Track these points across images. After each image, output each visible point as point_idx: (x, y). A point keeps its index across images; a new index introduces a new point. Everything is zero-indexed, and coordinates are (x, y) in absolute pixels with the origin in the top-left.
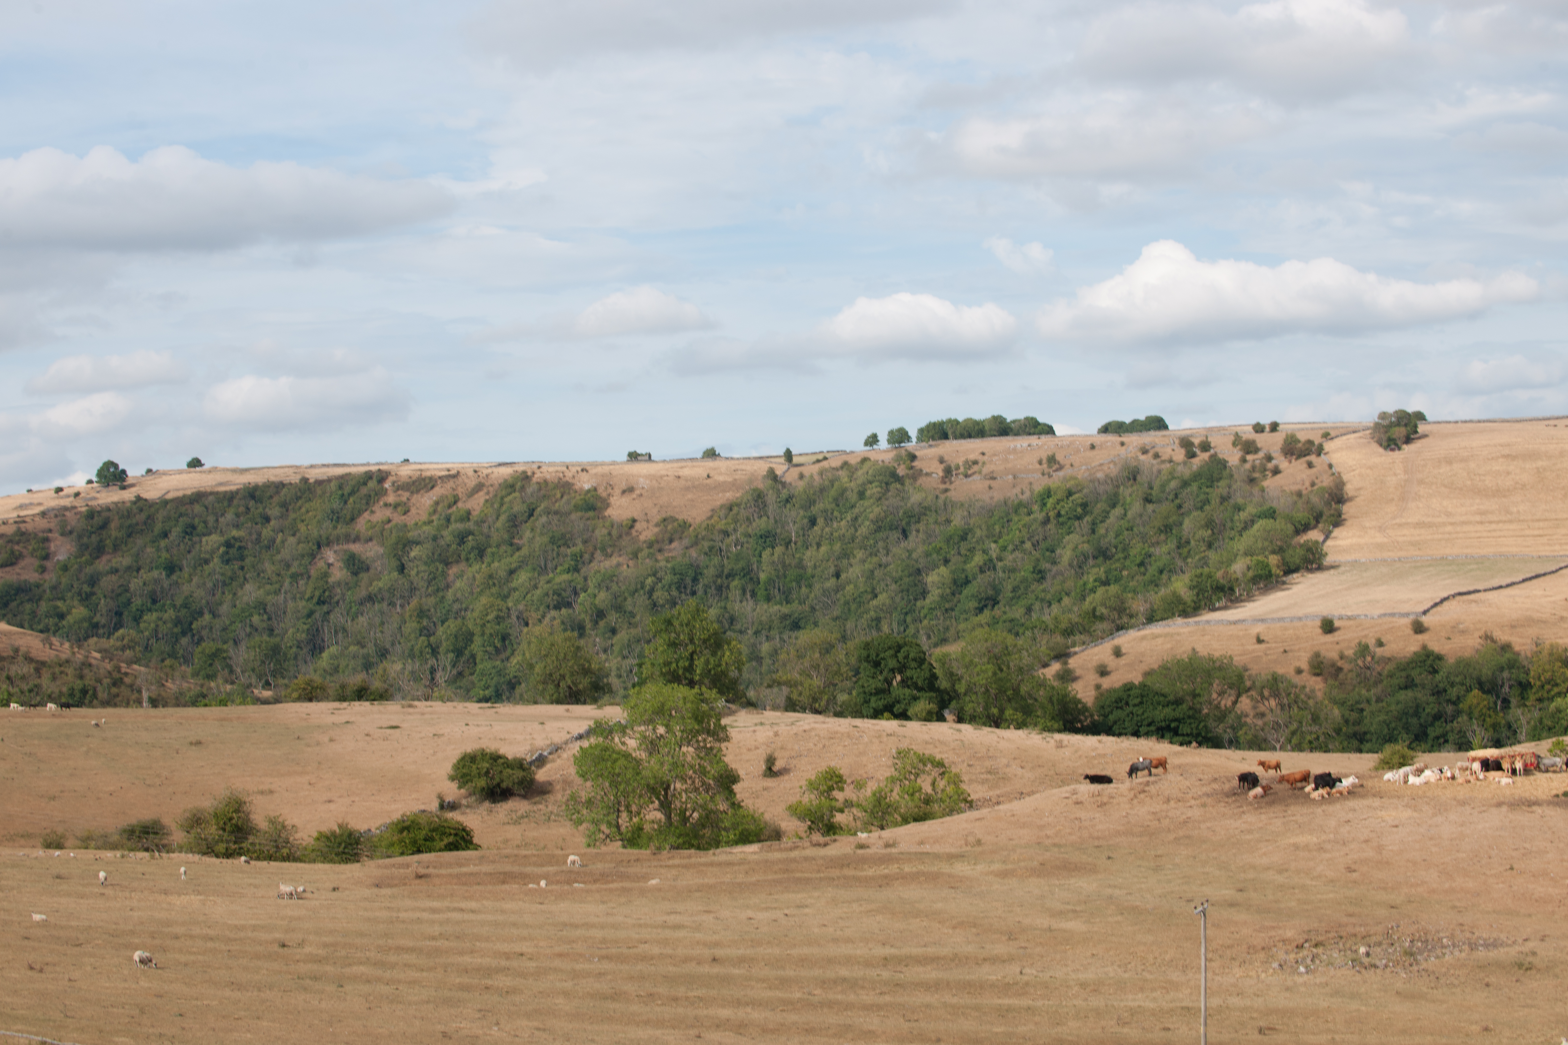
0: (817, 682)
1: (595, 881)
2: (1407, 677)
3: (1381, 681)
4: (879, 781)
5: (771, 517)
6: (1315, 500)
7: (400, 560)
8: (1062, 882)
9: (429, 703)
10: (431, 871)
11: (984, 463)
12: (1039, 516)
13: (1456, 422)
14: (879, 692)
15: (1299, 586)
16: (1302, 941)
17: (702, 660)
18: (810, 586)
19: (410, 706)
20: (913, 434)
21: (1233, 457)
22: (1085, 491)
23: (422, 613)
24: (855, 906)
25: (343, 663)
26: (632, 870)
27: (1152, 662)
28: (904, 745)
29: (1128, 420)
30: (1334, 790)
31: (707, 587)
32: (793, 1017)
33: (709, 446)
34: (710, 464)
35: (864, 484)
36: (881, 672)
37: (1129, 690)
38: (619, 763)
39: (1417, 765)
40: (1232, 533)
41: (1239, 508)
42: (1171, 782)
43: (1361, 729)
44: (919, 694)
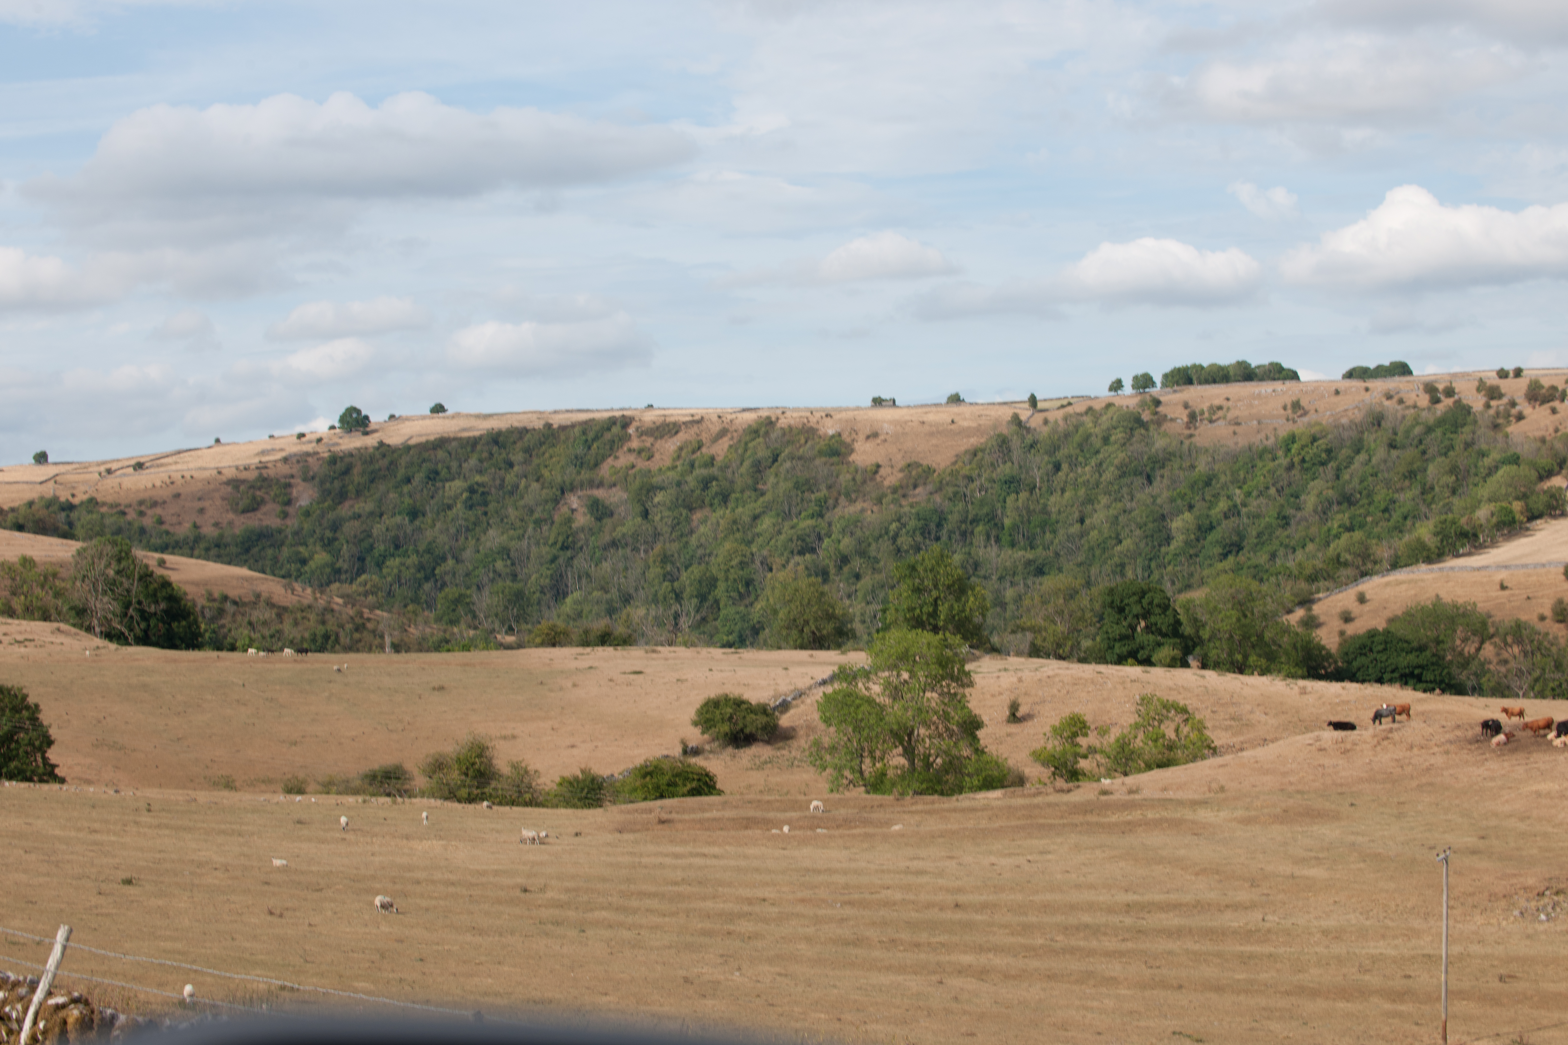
0: (1061, 628)
1: (838, 827)
4: (1122, 727)
5: (1016, 463)
6: (1559, 446)
7: (644, 505)
8: (1305, 829)
9: (672, 649)
10: (674, 816)
11: (1228, 409)
12: (1284, 461)
14: (1123, 638)
15: (1543, 533)
16: (1543, 888)
17: (946, 605)
18: (1054, 532)
19: (654, 651)
20: (1158, 379)
21: (1477, 403)
22: (1329, 436)
23: (665, 559)
24: (1098, 852)
25: (586, 609)
26: (875, 816)
27: (1397, 609)
28: (1148, 691)
29: (1372, 365)
31: (951, 533)
32: (1034, 964)
33: (953, 391)
34: (955, 409)
35: (1108, 429)
36: (1125, 618)
37: (1373, 636)
38: (862, 708)
40: (1476, 479)
41: (1483, 454)
42: (1415, 729)
44: (1163, 640)
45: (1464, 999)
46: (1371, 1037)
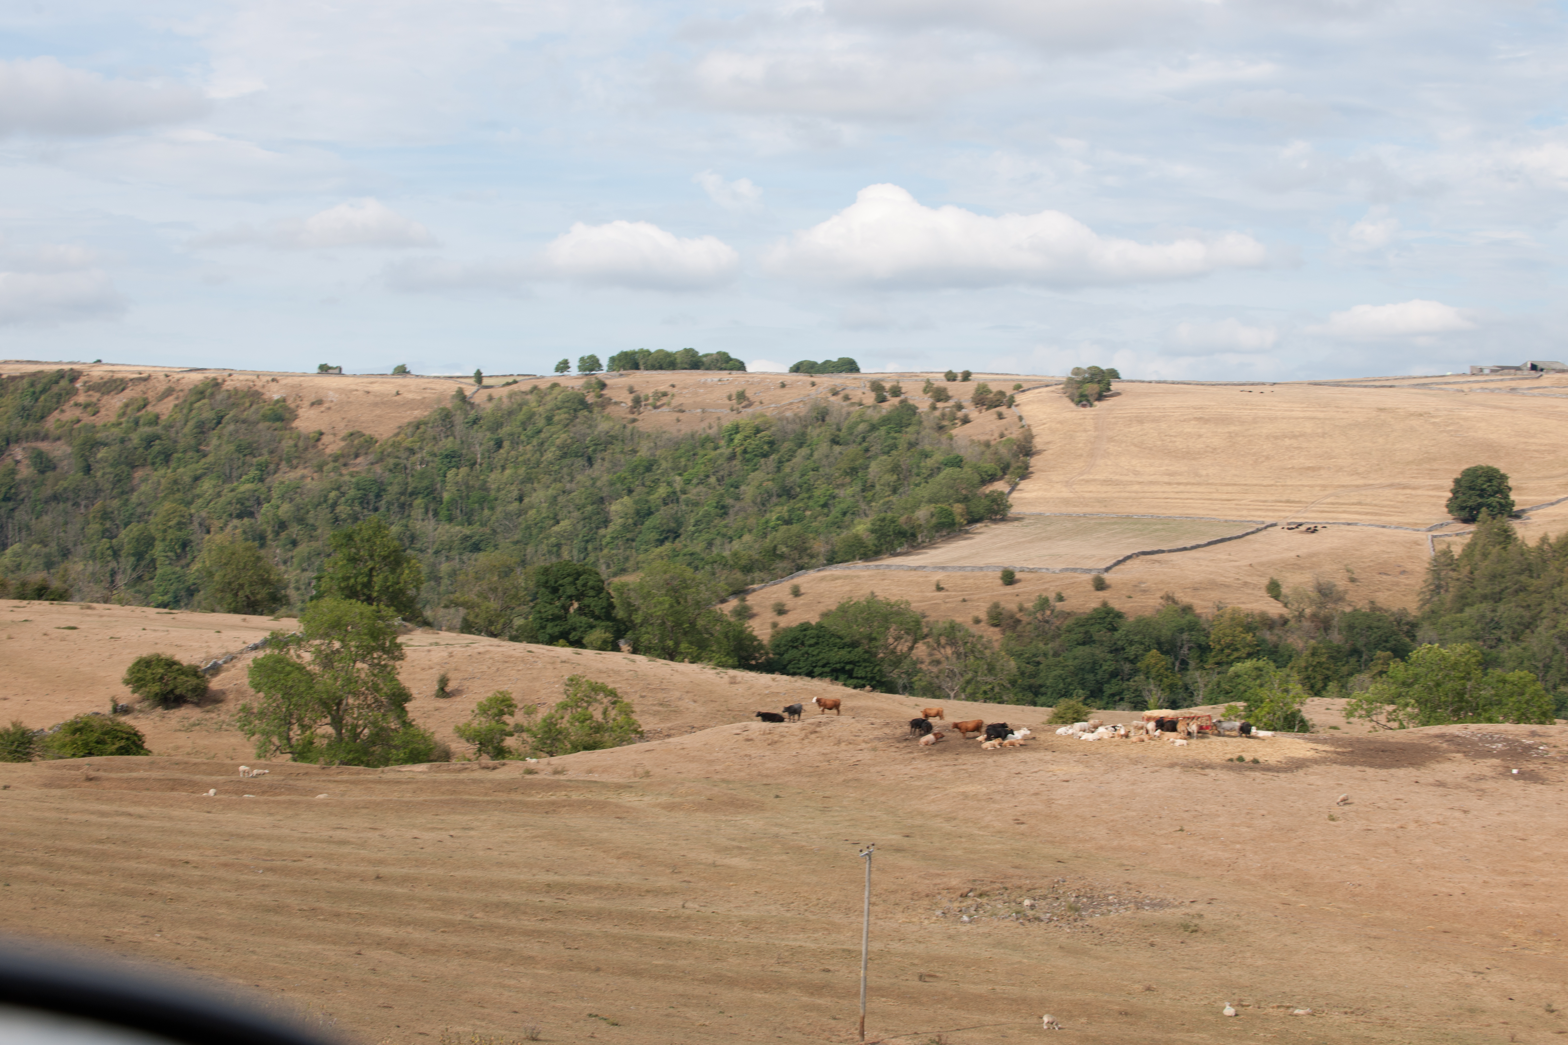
0: (494, 605)
1: (264, 793)
2: (1086, 632)
3: (1059, 636)
4: (551, 707)
5: (458, 438)
6: (1003, 451)
7: (86, 460)
8: (729, 818)
9: (107, 606)
10: (101, 774)
11: (673, 395)
12: (726, 451)
13: (1150, 382)
14: (555, 618)
15: (982, 536)
16: (967, 890)
17: (381, 576)
18: (492, 509)
19: (89, 608)
20: (604, 362)
21: (923, 403)
22: (773, 429)
23: (105, 515)
24: (521, 831)
25: (25, 561)
26: (300, 783)
27: (831, 604)
28: (579, 671)
29: (820, 361)
30: (1006, 742)
31: (389, 504)
32: (453, 939)
33: (400, 363)
34: (400, 381)
35: (552, 410)
36: (559, 598)
37: (805, 630)
38: (292, 675)
39: (1092, 722)
40: (918, 480)
41: (926, 456)
42: (842, 724)
43: (1037, 682)
44: (595, 623)
45: (883, 996)
46: (788, 1029)
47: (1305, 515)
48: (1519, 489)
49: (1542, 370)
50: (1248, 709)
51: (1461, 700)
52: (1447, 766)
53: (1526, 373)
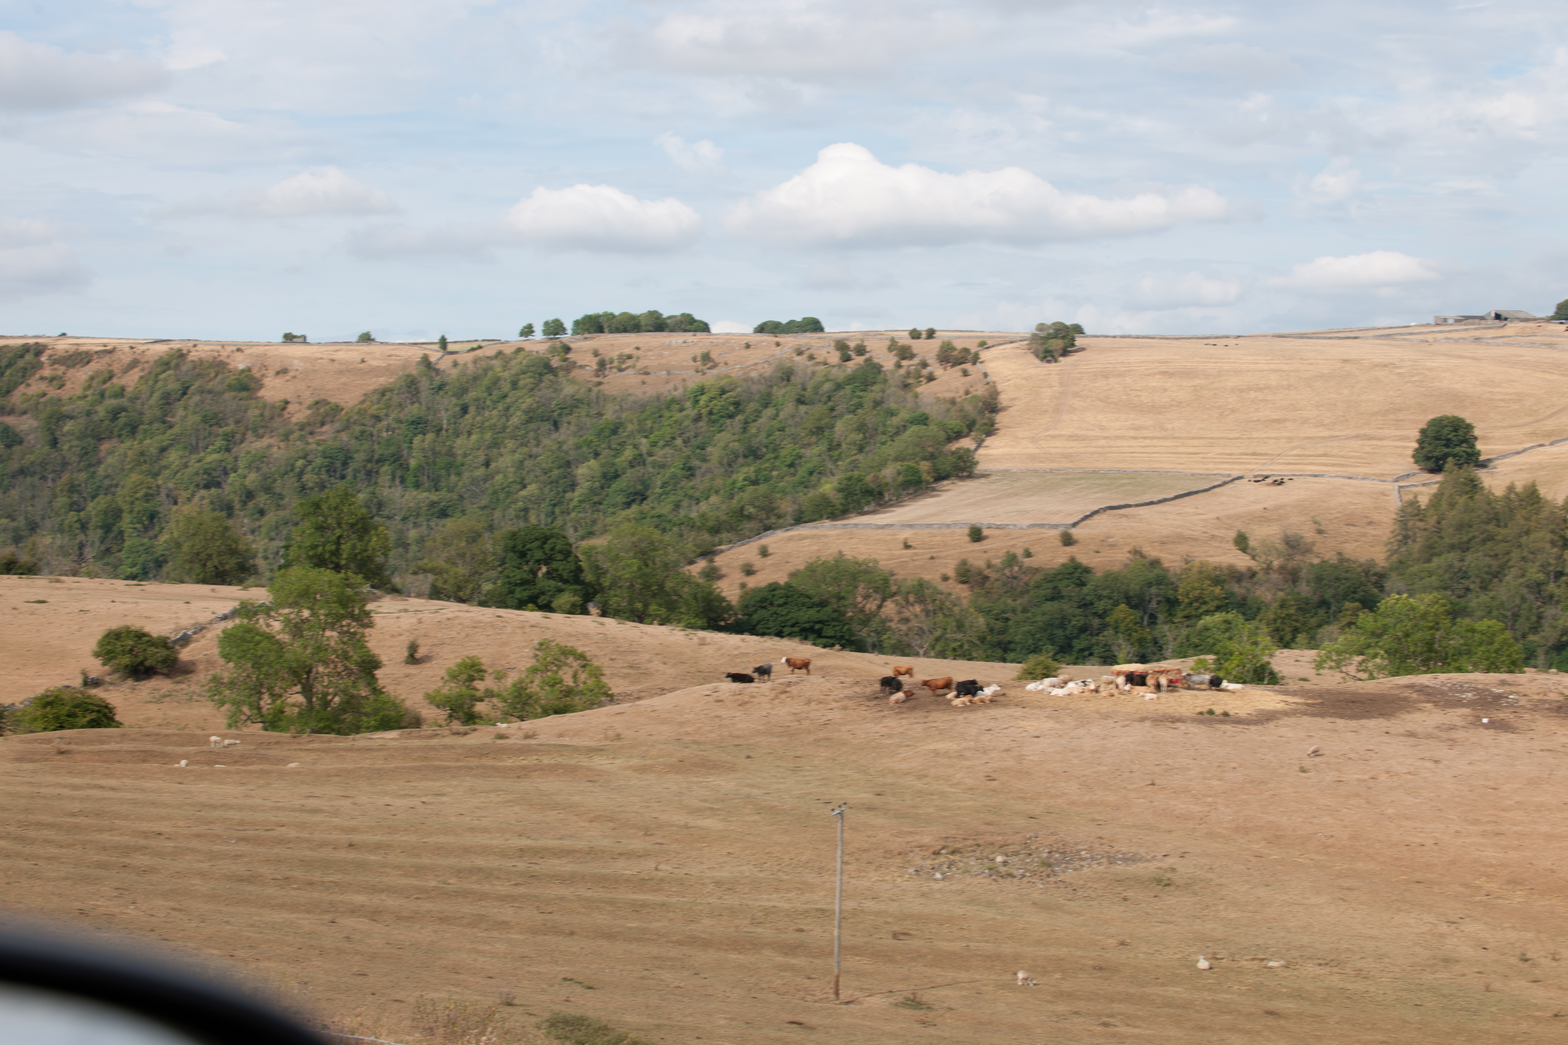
0: (462, 570)
1: (235, 762)
2: (1055, 588)
3: (1027, 592)
4: (520, 671)
5: (424, 404)
6: (969, 408)
7: (52, 434)
8: (700, 779)
9: (76, 579)
10: (72, 747)
11: (638, 358)
12: (692, 413)
13: (1114, 337)
14: (524, 583)
15: (949, 493)
16: (939, 847)
17: (349, 544)
18: (459, 474)
19: (58, 581)
20: (569, 325)
21: (888, 362)
22: (739, 389)
23: (73, 488)
24: (492, 796)
26: (272, 753)
27: (799, 563)
28: (548, 635)
29: (784, 321)
30: (976, 698)
31: (357, 471)
32: (427, 906)
33: (364, 330)
34: (365, 348)
35: (517, 374)
36: (527, 563)
37: (774, 590)
38: (261, 645)
39: (1061, 677)
40: (884, 438)
41: (892, 413)
42: (813, 683)
43: (1006, 638)
44: (564, 586)
45: (857, 955)
46: (763, 989)
47: (1272, 467)
48: (1485, 438)
49: (1506, 319)
50: (1218, 662)
51: (1430, 650)
52: (1417, 716)
53: (1490, 322)
